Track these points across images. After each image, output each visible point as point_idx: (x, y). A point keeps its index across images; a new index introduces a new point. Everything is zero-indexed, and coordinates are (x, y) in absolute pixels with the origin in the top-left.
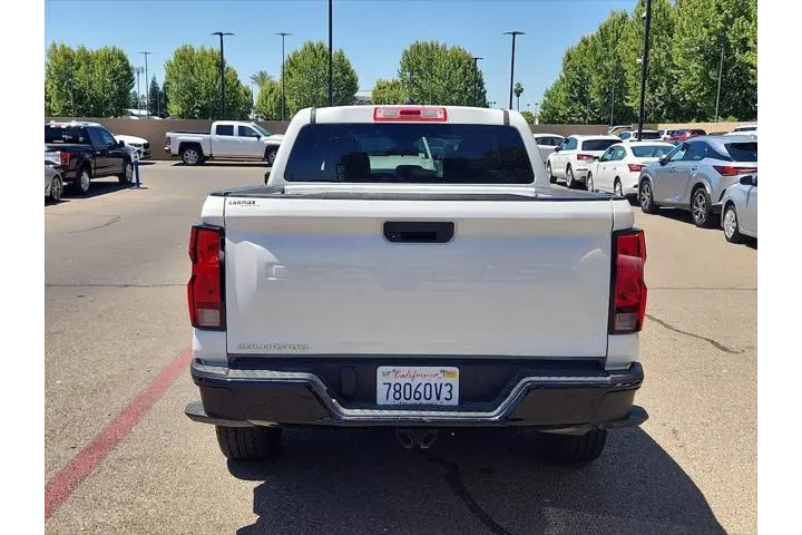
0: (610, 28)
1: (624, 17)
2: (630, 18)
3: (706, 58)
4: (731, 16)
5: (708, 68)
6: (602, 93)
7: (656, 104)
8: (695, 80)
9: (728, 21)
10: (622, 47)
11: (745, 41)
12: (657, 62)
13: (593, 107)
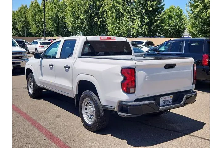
0: (22, 9)
1: (26, 6)
2: (28, 7)
3: (53, 20)
4: (58, 10)
5: (54, 23)
6: (21, 27)
7: (39, 32)
8: (51, 26)
9: (58, 11)
10: (27, 15)
11: (62, 16)
12: (38, 20)
13: (19, 32)
